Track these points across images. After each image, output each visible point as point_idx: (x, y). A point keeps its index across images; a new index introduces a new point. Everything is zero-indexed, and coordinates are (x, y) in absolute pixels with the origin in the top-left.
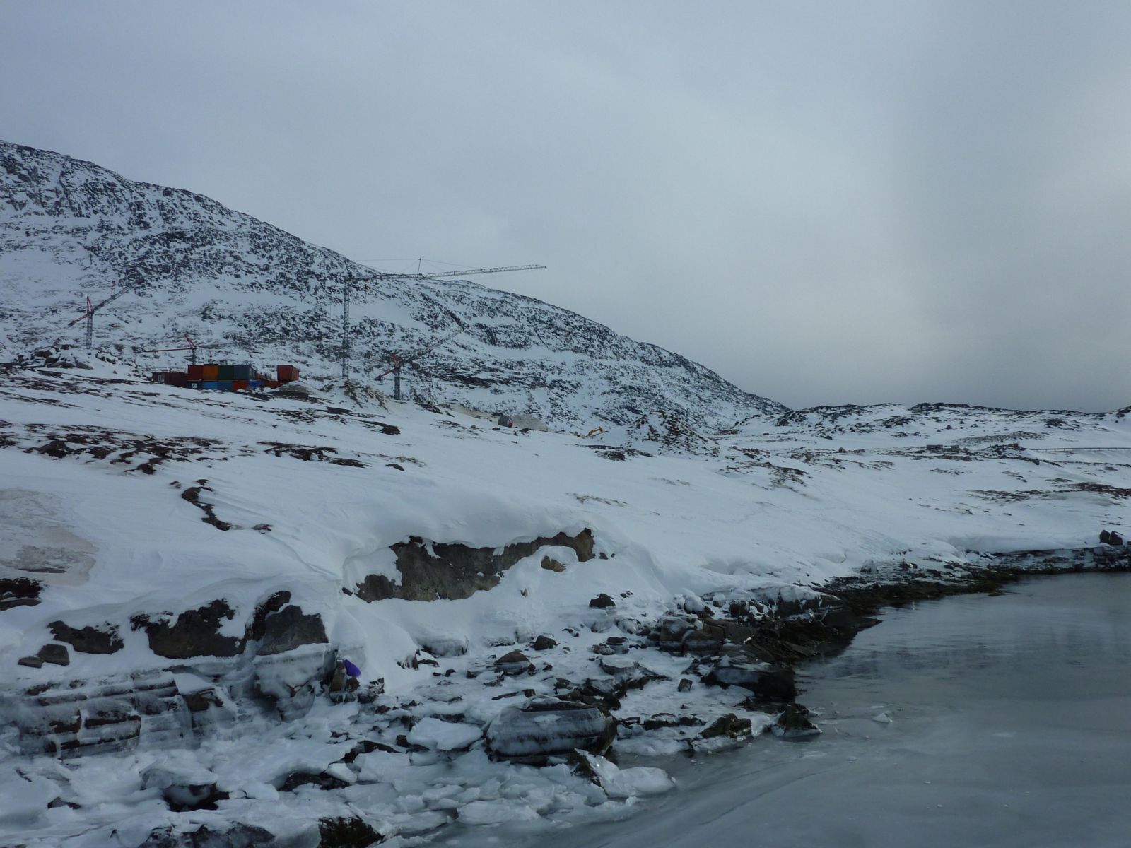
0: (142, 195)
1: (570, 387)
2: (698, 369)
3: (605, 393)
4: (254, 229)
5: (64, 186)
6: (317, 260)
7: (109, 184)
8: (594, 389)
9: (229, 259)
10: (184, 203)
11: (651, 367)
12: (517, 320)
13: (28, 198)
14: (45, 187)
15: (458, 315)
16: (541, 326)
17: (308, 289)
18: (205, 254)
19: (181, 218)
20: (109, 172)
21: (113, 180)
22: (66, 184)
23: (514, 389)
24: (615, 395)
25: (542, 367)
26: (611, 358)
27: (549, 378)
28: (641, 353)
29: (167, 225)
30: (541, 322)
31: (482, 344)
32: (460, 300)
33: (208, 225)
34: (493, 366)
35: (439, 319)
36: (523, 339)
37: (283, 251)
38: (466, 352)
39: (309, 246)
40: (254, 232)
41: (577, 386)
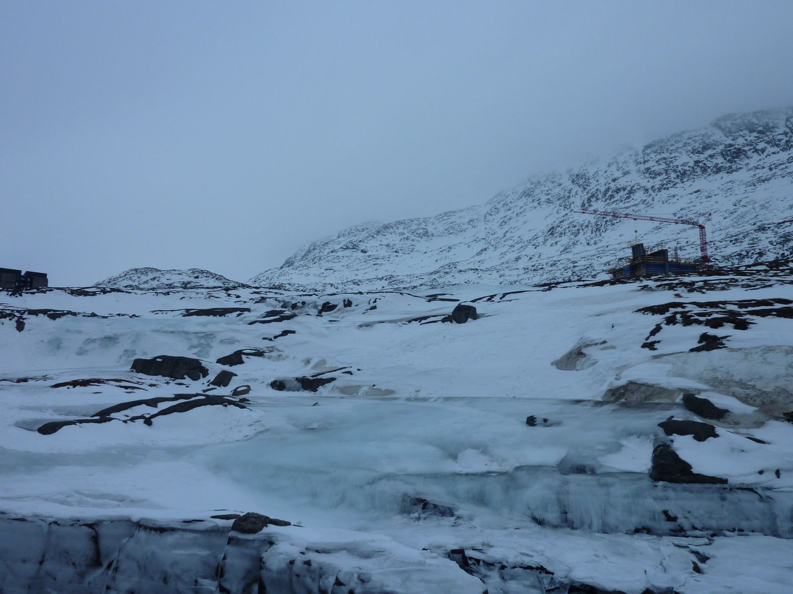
13: (766, 145)
14: (776, 134)
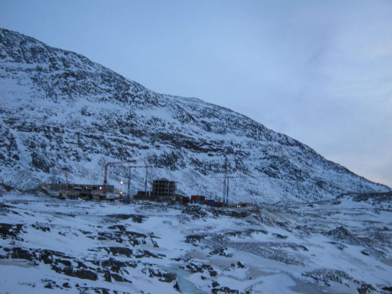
0: (56, 54)
1: (245, 155)
2: (306, 148)
3: (261, 158)
4: (104, 72)
5: (22, 49)
6: (131, 88)
7: (41, 48)
8: (256, 156)
9: (93, 86)
10: (74, 59)
11: (283, 146)
12: (220, 120)
15: (193, 116)
16: (232, 123)
17: (127, 101)
18: (82, 83)
19: (72, 66)
20: (41, 42)
21: (43, 47)
22: (23, 48)
23: (219, 154)
24: (266, 160)
25: (232, 144)
26: (264, 140)
27: (235, 149)
28: (278, 138)
29: (66, 69)
30: (231, 121)
31: (204, 131)
32: (194, 109)
33: (84, 70)
34: (209, 143)
35: (185, 118)
36: (223, 129)
37: (116, 83)
38: (197, 135)
39: (127, 81)
40: (104, 73)
41: (248, 154)
